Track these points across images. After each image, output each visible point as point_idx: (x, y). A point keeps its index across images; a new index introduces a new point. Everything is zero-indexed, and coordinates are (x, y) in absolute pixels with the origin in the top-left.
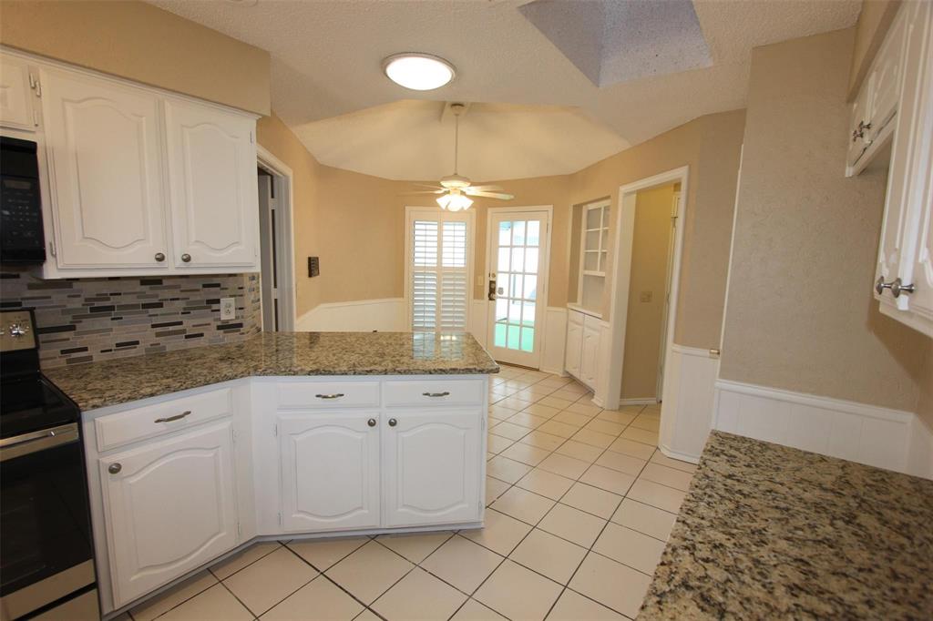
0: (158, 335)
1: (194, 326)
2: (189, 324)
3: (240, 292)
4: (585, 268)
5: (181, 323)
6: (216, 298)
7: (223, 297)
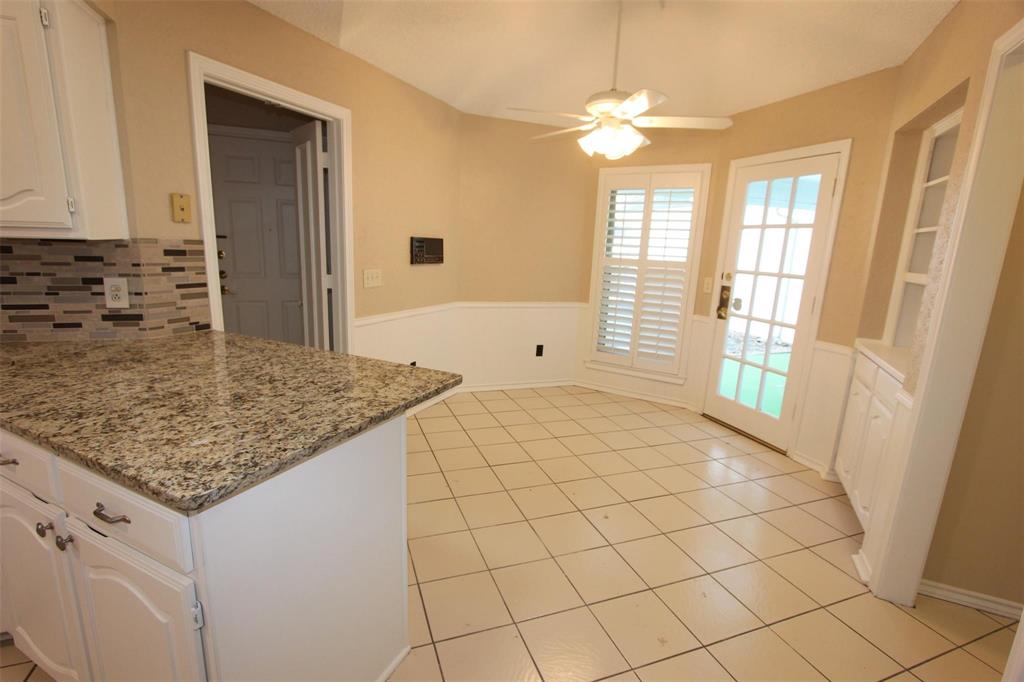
0: (12, 319)
1: (65, 312)
2: (57, 309)
3: (134, 270)
4: (910, 269)
5: (46, 307)
6: (98, 276)
7: (108, 276)
